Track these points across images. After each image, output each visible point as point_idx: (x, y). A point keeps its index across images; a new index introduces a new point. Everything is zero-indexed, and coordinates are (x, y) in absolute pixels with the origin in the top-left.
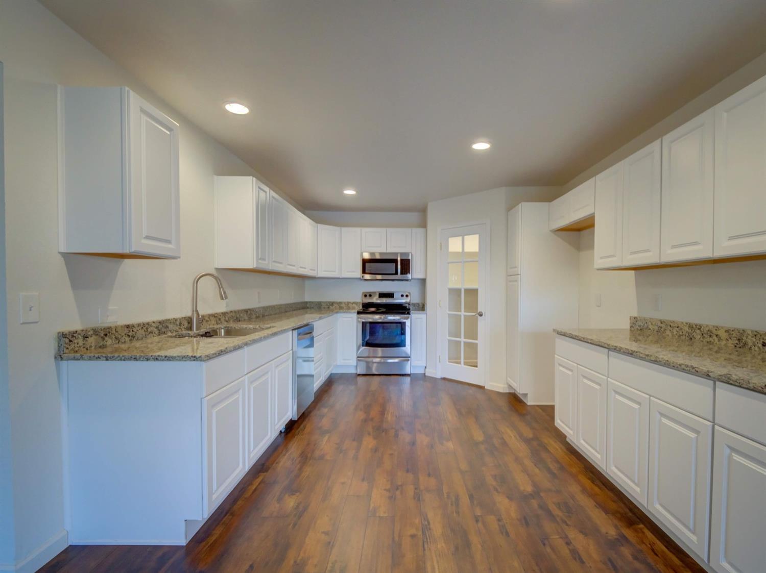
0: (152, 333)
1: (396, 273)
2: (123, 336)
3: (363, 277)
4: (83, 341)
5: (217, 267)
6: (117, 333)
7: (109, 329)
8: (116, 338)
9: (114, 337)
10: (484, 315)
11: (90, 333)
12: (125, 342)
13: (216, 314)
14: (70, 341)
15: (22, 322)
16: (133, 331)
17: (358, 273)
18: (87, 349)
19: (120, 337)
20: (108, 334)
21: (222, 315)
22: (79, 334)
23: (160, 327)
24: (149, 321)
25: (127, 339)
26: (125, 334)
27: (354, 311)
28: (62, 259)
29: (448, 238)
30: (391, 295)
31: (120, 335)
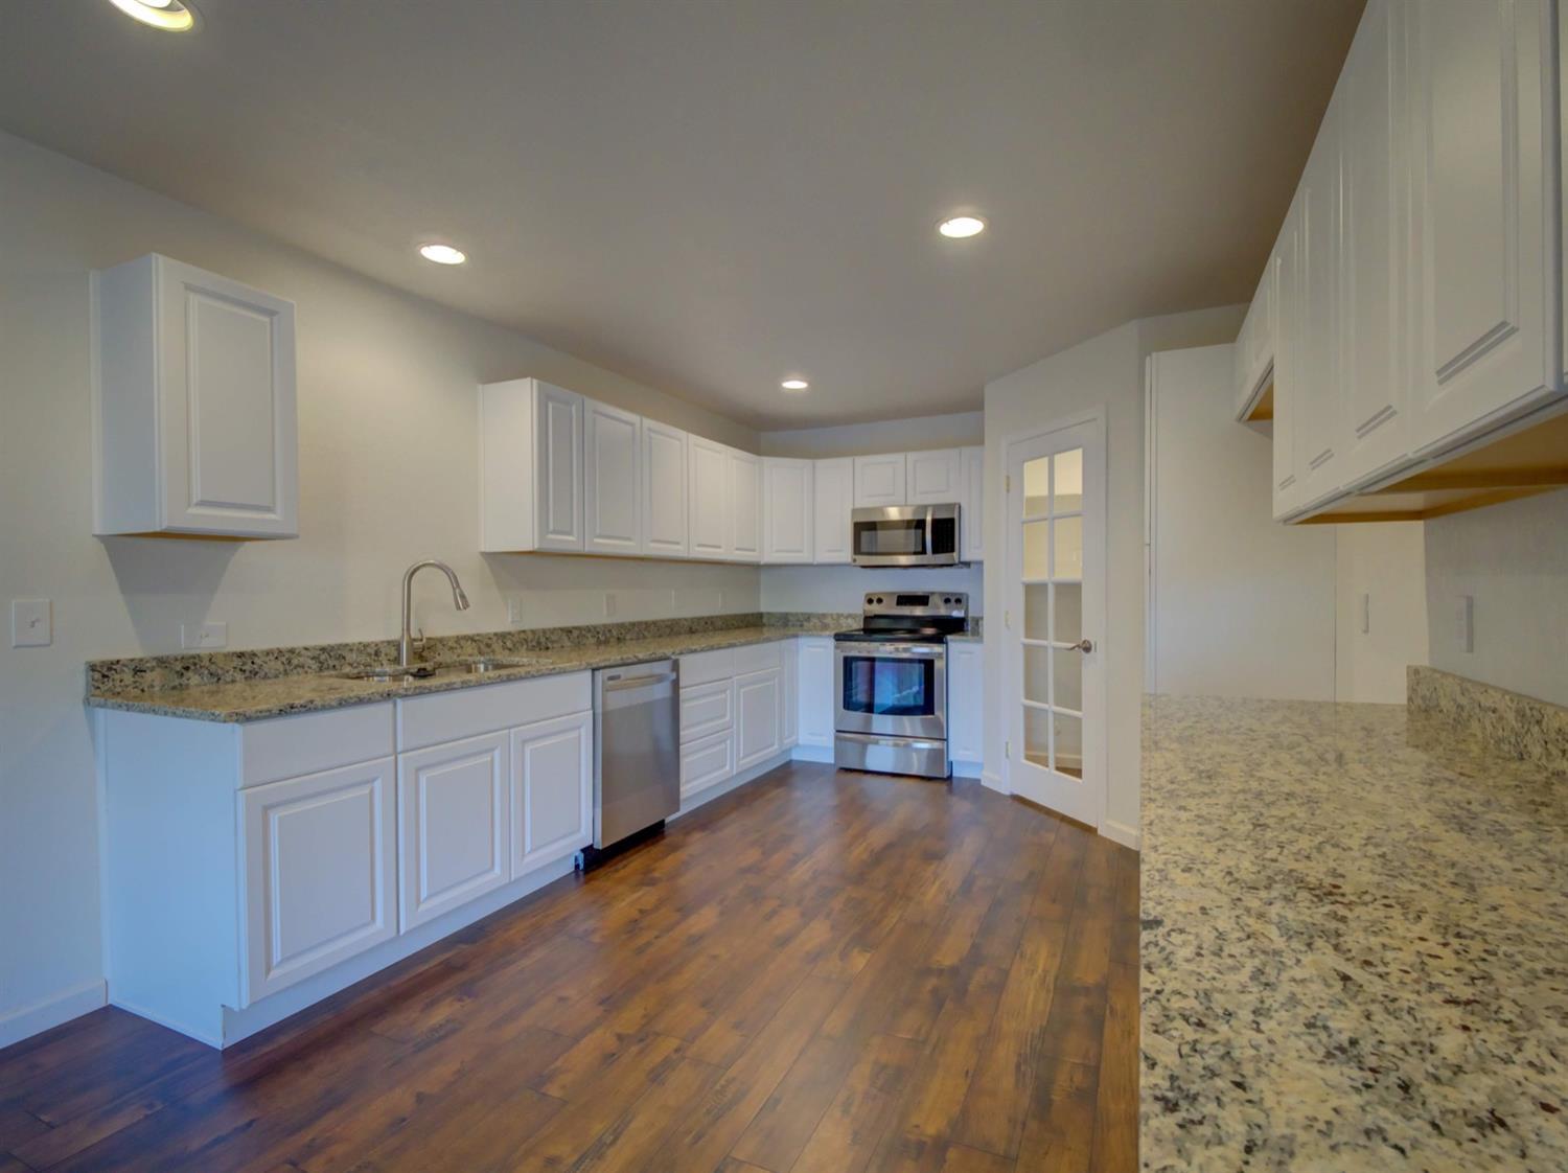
0: (303, 667)
1: (924, 552)
2: (227, 672)
3: (855, 560)
4: (134, 677)
5: (483, 550)
6: (213, 666)
7: (194, 658)
8: (211, 674)
9: (206, 672)
10: (1093, 648)
11: (148, 665)
12: (233, 681)
13: (478, 635)
14: (104, 676)
15: (14, 644)
16: (253, 663)
17: (845, 554)
18: (143, 691)
19: (220, 672)
20: (193, 667)
21: (495, 639)
22: (124, 665)
23: (323, 657)
24: (295, 646)
25: (239, 676)
26: (235, 668)
27: (828, 633)
28: (102, 546)
29: (1024, 462)
30: (922, 600)
31: (222, 669)
